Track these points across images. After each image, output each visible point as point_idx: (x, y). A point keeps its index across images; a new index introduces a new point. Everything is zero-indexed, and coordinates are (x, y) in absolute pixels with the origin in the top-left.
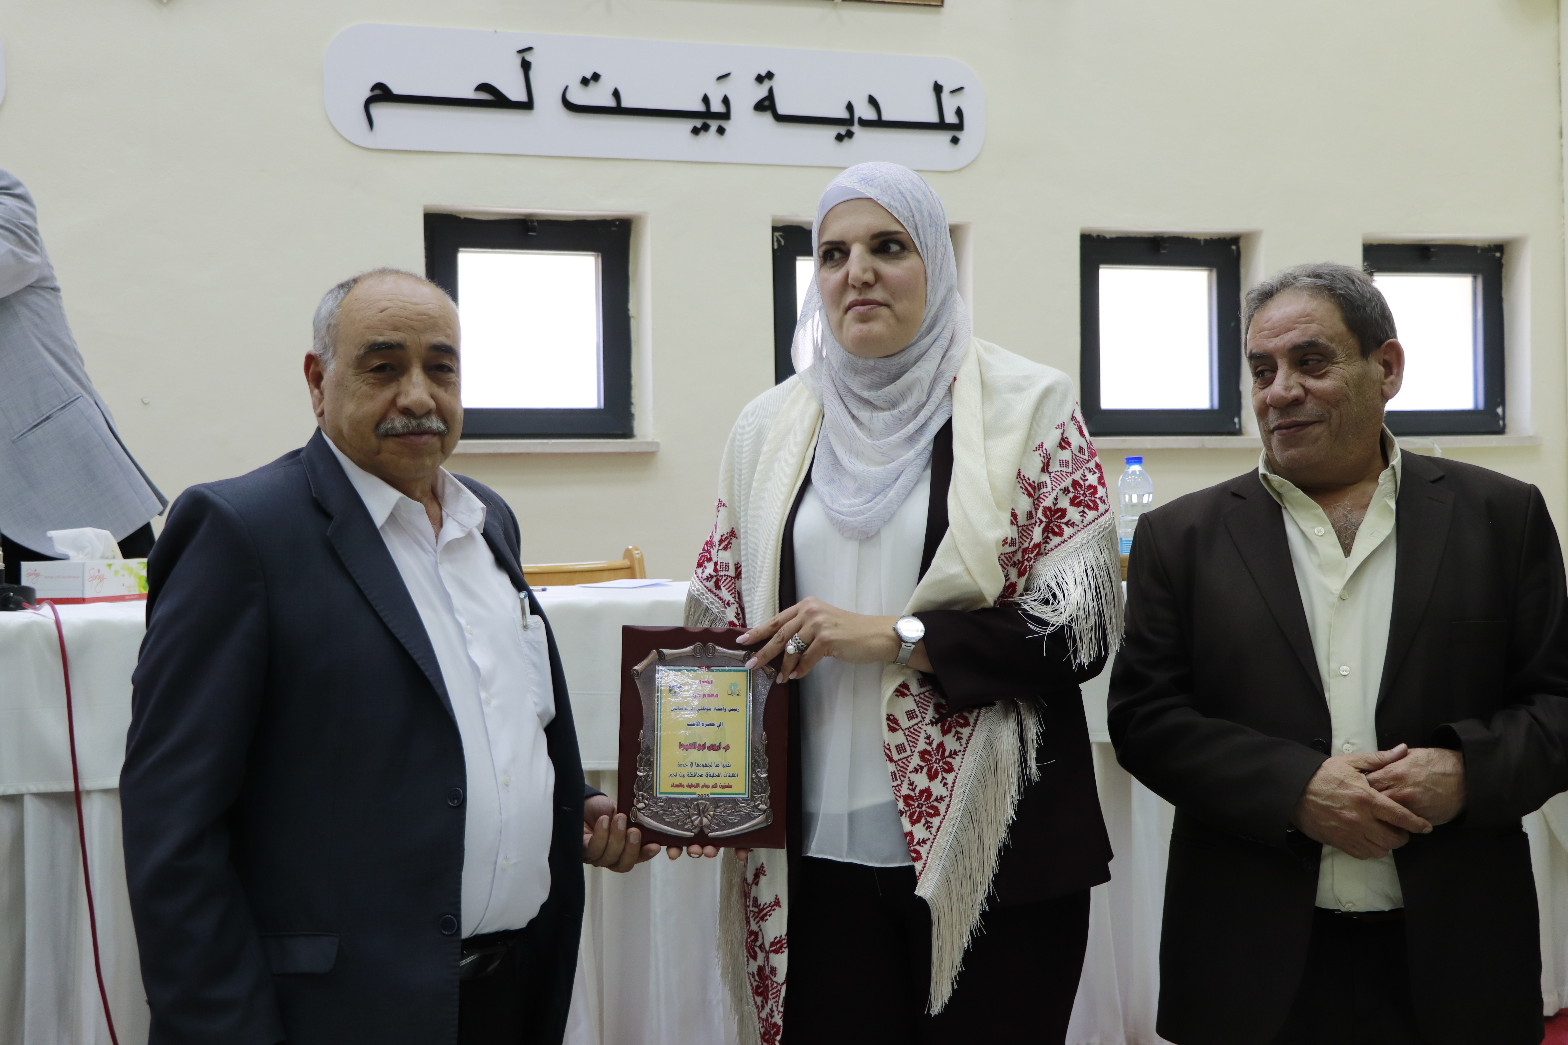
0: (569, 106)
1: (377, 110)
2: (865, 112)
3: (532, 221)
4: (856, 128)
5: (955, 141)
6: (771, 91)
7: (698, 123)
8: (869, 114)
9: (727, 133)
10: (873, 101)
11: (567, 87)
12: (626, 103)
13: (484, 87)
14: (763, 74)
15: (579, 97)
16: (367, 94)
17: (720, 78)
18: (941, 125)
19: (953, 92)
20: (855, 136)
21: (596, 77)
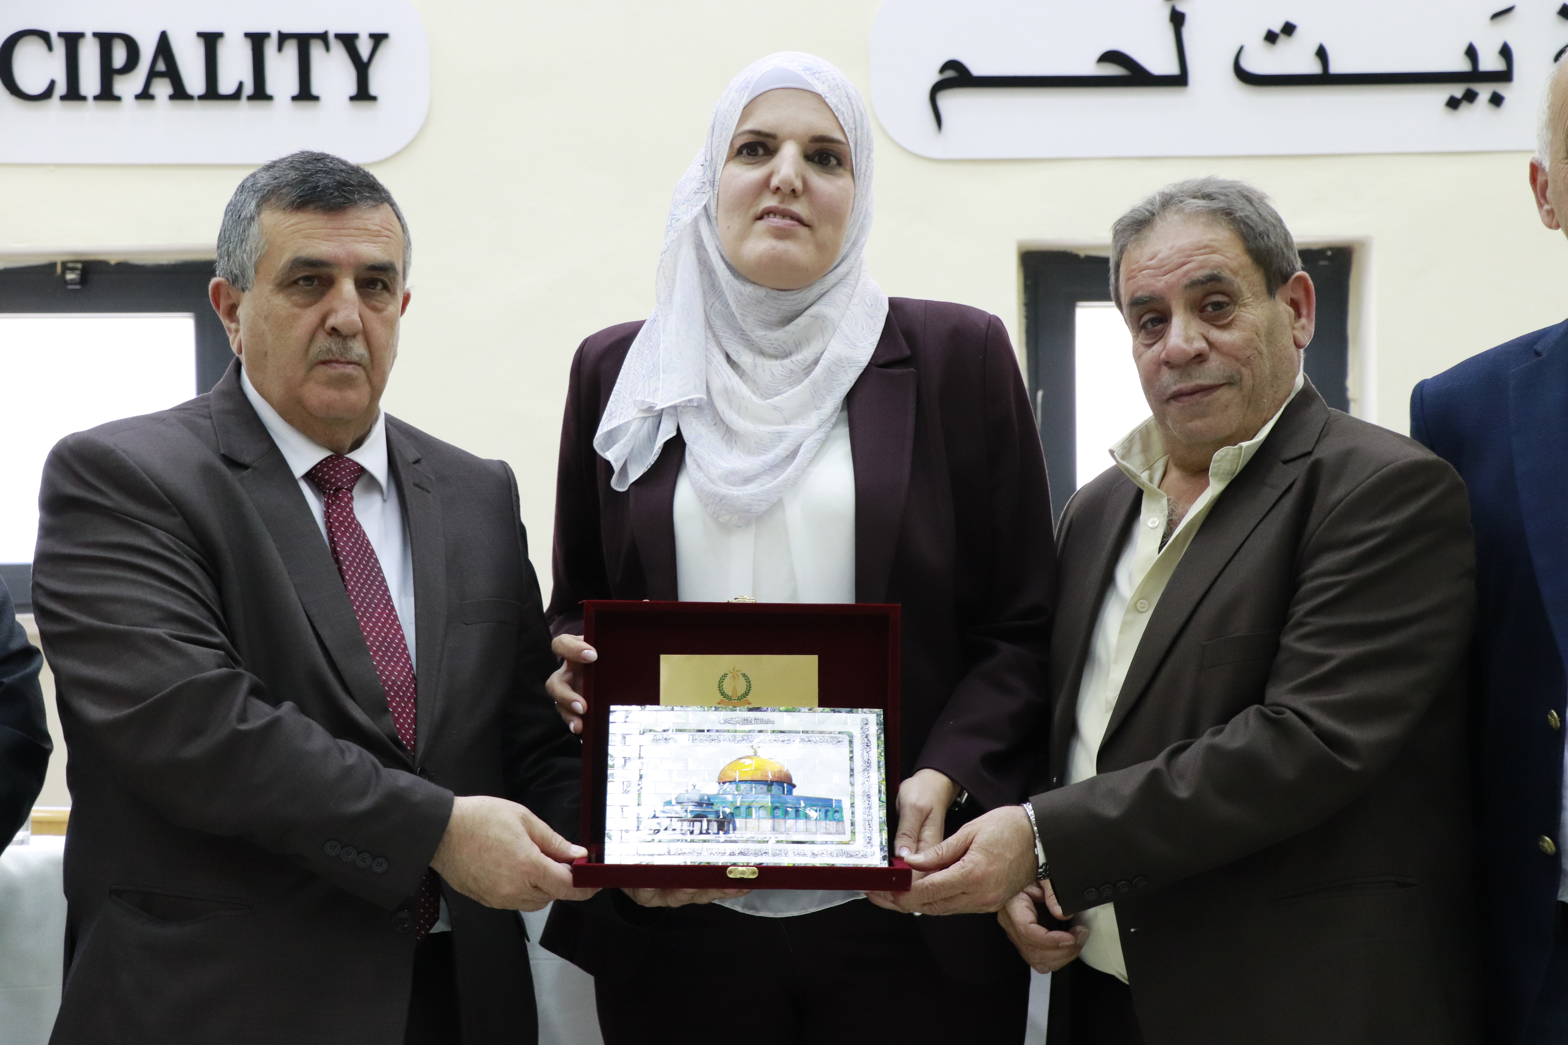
0: (1245, 77)
1: (949, 101)
7: (1458, 91)
9: (1506, 103)
11: (1243, 47)
12: (1337, 67)
13: (1111, 57)
15: (1259, 62)
16: (934, 77)
17: (1496, 16)
21: (1289, 29)
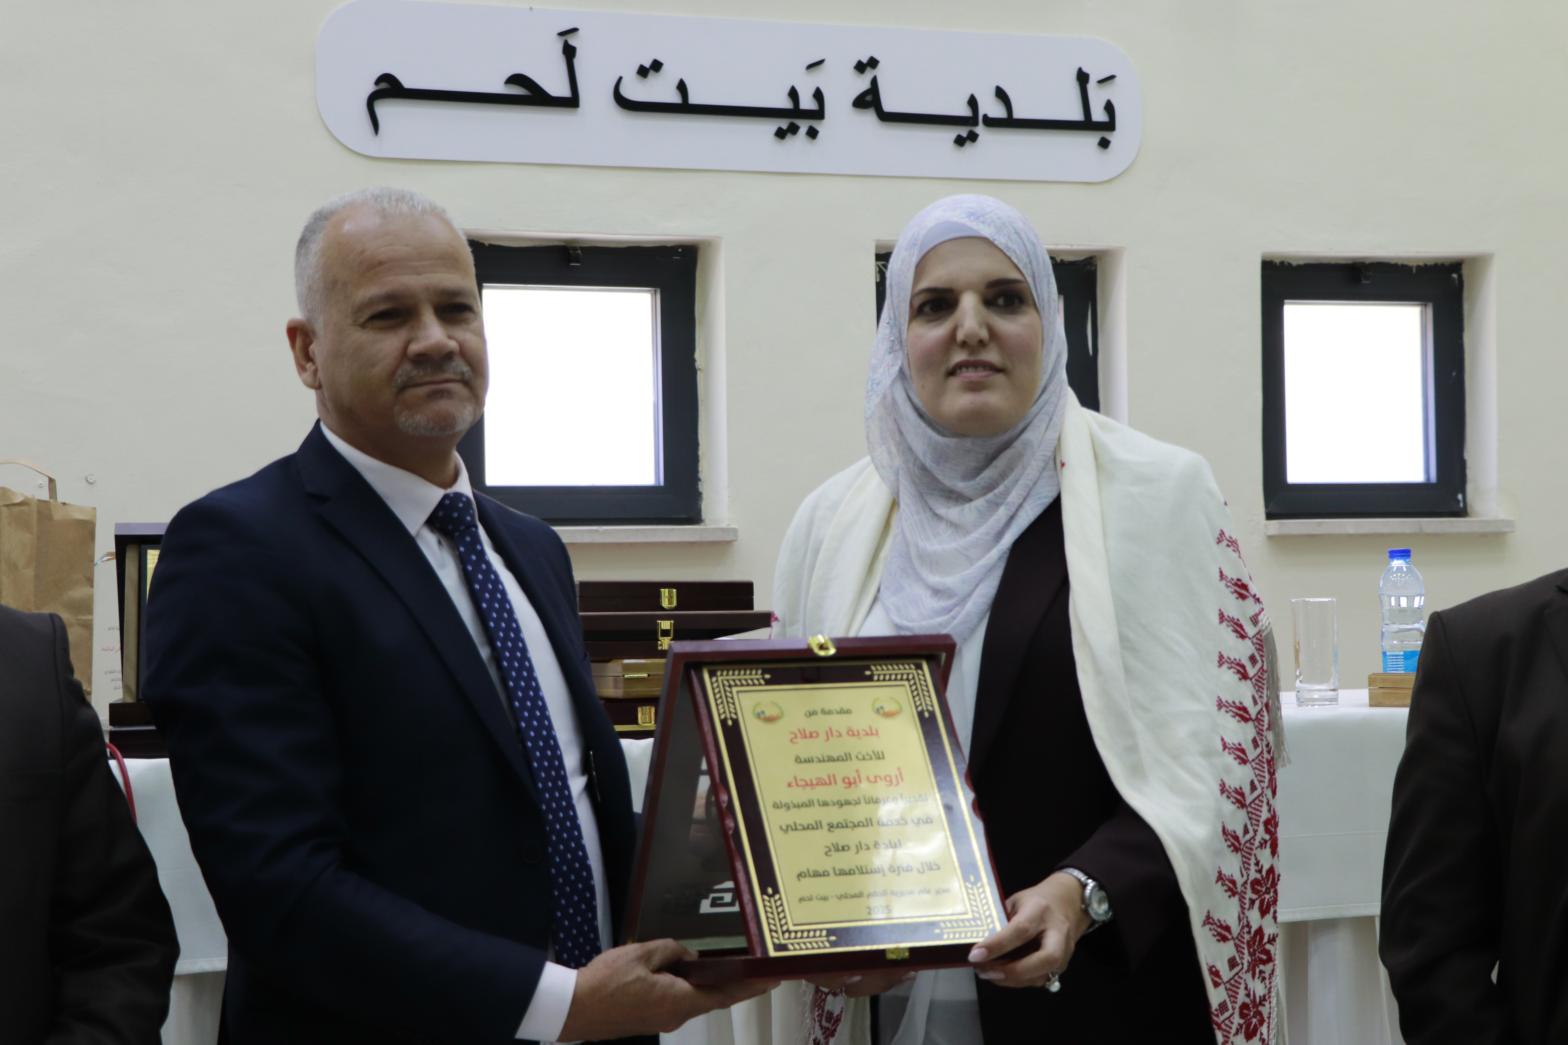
0: (623, 102)
1: (383, 109)
2: (991, 108)
3: (575, 249)
4: (980, 129)
5: (1104, 144)
6: (874, 81)
7: (784, 124)
8: (997, 111)
9: (820, 136)
10: (1001, 95)
11: (620, 79)
12: (695, 98)
13: (516, 79)
14: (865, 60)
15: (634, 91)
16: (371, 88)
17: (810, 67)
18: (1086, 125)
19: (1101, 82)
20: (980, 139)
21: (657, 66)
